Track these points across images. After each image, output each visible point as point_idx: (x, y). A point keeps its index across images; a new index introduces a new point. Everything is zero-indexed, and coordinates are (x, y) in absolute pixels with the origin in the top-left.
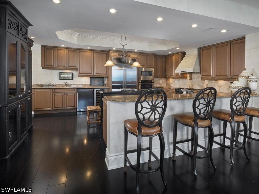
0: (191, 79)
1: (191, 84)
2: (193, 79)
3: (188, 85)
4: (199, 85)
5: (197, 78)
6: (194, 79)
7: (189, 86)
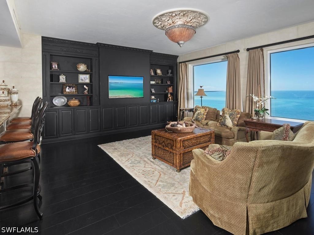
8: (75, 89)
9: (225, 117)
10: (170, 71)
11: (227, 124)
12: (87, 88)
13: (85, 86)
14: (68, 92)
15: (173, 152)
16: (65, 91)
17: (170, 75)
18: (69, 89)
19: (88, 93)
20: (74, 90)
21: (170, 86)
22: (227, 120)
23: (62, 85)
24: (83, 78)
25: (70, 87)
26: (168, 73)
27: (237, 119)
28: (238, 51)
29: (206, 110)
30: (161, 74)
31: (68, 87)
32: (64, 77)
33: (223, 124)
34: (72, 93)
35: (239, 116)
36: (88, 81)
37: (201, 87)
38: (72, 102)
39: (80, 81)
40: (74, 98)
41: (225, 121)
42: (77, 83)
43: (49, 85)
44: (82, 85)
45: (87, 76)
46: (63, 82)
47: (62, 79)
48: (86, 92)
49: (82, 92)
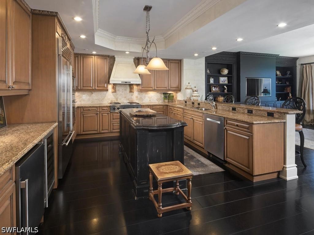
0: (115, 91)
1: (114, 97)
2: (117, 92)
3: (109, 99)
4: (127, 97)
5: (124, 90)
6: (119, 92)
7: (111, 100)
8: (218, 89)
10: (289, 72)
12: (226, 88)
13: (225, 86)
14: (215, 91)
19: (228, 92)
20: (217, 89)
21: (288, 86)
23: (209, 85)
24: (223, 80)
25: (215, 87)
26: (286, 74)
30: (281, 75)
31: (213, 87)
32: (213, 79)
34: (217, 92)
36: (226, 82)
39: (221, 82)
40: (220, 96)
42: (218, 84)
43: (207, 85)
44: (223, 86)
45: (226, 78)
46: (212, 84)
47: (212, 81)
48: (226, 91)
49: (223, 91)
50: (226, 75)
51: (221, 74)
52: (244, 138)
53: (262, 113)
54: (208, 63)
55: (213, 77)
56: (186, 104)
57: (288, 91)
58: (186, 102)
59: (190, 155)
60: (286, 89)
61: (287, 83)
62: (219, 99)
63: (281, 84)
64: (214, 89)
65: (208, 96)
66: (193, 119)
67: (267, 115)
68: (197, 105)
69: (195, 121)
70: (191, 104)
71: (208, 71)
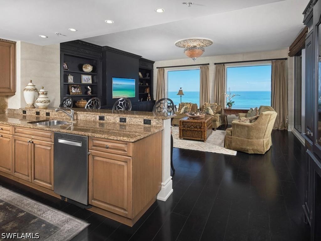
8: (80, 90)
9: (208, 108)
10: (148, 74)
11: (210, 113)
12: (90, 89)
13: (88, 87)
14: (75, 93)
15: (202, 130)
16: (72, 91)
17: (147, 78)
18: (74, 89)
19: (92, 94)
20: (78, 91)
21: (147, 87)
22: (209, 110)
23: (67, 85)
24: (85, 79)
25: (75, 88)
26: (146, 76)
27: (216, 109)
28: (208, 64)
29: (191, 105)
30: (142, 77)
32: (72, 77)
33: (208, 114)
34: (77, 94)
35: (216, 107)
36: (90, 82)
37: (181, 88)
38: (82, 102)
39: (83, 82)
40: (82, 99)
41: (208, 111)
42: (80, 84)
43: (63, 85)
44: (86, 86)
45: (90, 77)
46: (71, 84)
47: (71, 79)
48: (89, 92)
49: (86, 93)
50: (90, 72)
51: (83, 71)
52: (120, 165)
53: (137, 121)
54: (65, 54)
55: (72, 74)
56: (24, 114)
57: (148, 92)
58: (24, 112)
59: (23, 214)
60: (145, 90)
61: (147, 84)
62: (81, 103)
63: (142, 85)
64: (73, 91)
65: (65, 100)
66: (33, 142)
67: (143, 123)
68: (45, 115)
69: (36, 146)
70: (35, 115)
71: (65, 66)
